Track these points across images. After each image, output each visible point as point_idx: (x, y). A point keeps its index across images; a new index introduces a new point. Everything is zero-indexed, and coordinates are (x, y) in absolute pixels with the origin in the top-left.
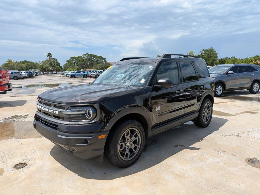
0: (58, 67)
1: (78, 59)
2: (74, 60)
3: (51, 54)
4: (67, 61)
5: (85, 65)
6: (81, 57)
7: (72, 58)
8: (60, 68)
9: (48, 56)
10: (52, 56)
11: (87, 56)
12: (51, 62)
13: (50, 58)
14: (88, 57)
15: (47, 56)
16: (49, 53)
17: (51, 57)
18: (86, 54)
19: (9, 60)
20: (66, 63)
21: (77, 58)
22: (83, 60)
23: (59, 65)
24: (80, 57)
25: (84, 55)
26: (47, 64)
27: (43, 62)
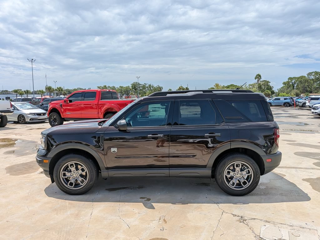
0: (267, 92)
1: (300, 80)
2: (293, 81)
3: (260, 76)
4: (284, 83)
5: (309, 88)
6: (305, 77)
7: (290, 78)
8: (270, 93)
9: (257, 78)
10: (261, 78)
11: (313, 76)
12: (261, 86)
13: (258, 81)
14: (315, 77)
15: (255, 78)
16: (258, 75)
17: (260, 80)
18: (313, 73)
19: (216, 84)
20: (283, 85)
21: (298, 78)
22: (306, 81)
23: (270, 88)
24: (302, 77)
25: (310, 74)
26: (253, 88)
27: (250, 86)
